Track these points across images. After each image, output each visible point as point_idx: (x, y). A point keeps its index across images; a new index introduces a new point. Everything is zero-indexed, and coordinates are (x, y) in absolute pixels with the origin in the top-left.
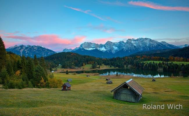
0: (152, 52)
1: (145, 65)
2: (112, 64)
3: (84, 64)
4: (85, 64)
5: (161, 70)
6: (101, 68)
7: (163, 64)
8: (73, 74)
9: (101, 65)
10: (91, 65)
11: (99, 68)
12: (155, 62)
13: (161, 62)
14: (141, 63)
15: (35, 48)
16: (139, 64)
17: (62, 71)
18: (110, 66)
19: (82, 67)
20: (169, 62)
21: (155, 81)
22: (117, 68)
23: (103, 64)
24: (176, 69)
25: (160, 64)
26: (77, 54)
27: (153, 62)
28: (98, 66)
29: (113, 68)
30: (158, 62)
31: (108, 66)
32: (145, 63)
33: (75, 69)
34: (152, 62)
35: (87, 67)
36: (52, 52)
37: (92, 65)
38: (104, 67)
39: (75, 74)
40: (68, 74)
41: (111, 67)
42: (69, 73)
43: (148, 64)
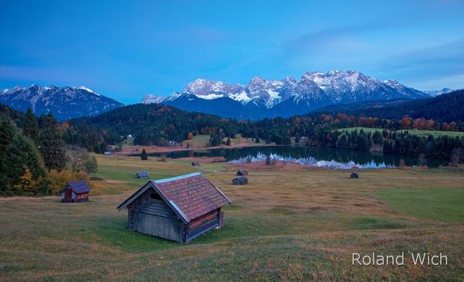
0: (363, 105)
1: (340, 137)
2: (261, 136)
3: (190, 134)
4: (194, 135)
5: (379, 149)
6: (232, 143)
7: (385, 134)
8: (160, 159)
9: (233, 137)
10: (208, 137)
11: (228, 143)
12: (366, 130)
13: (381, 131)
14: (333, 131)
15: (69, 93)
16: (326, 134)
17: (135, 153)
18: (255, 140)
19: (185, 143)
20: (400, 131)
21: (357, 177)
22: (273, 144)
23: (239, 136)
24: (415, 147)
25: (376, 135)
26: (175, 110)
27: (362, 131)
28: (226, 139)
29: (262, 143)
30: (373, 131)
31: (251, 139)
32: (340, 133)
33: (168, 146)
34: (359, 129)
35: (199, 142)
36: (113, 105)
37: (212, 137)
38: (239, 142)
39: (163, 160)
40: (146, 159)
41: (258, 141)
42: (149, 158)
43: (349, 135)
